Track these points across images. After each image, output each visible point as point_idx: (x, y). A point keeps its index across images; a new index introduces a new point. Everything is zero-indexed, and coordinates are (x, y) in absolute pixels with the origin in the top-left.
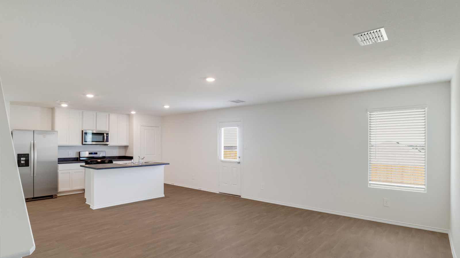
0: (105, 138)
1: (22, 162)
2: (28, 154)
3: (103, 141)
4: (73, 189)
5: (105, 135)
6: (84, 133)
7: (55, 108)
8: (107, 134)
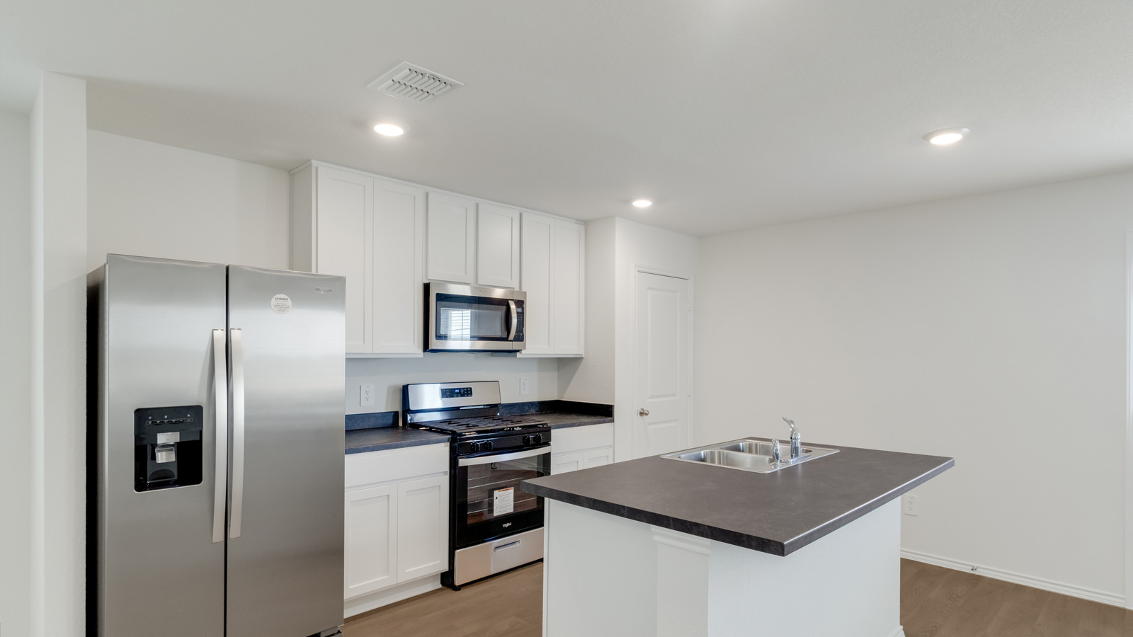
0: (514, 321)
1: (163, 457)
2: (197, 410)
3: (505, 336)
4: (402, 579)
5: (513, 307)
6: (437, 295)
7: (315, 163)
8: (520, 304)
